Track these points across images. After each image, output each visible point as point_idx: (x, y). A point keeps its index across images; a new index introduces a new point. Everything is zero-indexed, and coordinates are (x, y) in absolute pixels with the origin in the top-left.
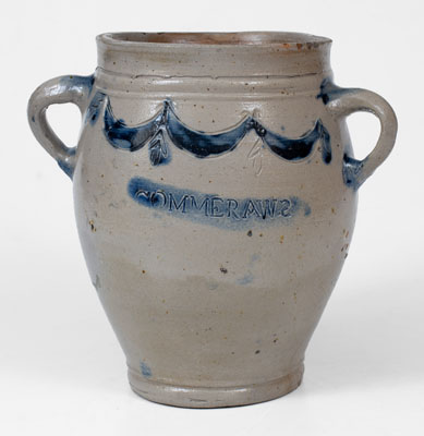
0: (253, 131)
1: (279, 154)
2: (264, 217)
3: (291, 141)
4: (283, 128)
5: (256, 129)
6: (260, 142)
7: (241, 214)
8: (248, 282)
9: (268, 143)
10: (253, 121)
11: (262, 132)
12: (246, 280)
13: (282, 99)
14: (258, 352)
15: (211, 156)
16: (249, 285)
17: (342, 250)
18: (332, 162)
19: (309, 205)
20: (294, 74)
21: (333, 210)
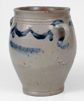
0: (30, 32)
1: (36, 38)
2: (31, 52)
3: (40, 35)
4: (38, 32)
5: (31, 31)
6: (32, 34)
7: (26, 51)
8: (30, 67)
9: (33, 35)
10: (31, 29)
11: (32, 32)
12: (29, 67)
13: (39, 24)
14: (38, 84)
15: (21, 37)
16: (30, 68)
17: (59, 62)
18: (53, 41)
19: (44, 51)
20: (44, 19)
21: (52, 53)
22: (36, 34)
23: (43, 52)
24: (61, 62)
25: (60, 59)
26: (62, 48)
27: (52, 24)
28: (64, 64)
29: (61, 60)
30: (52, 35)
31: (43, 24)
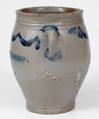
0: (19, 37)
2: (18, 60)
4: (25, 37)
6: (19, 40)
13: (28, 28)
17: (48, 76)
18: (39, 50)
19: (29, 60)
20: (32, 22)
21: (38, 64)
22: (23, 40)
23: (28, 62)
24: (51, 76)
25: (48, 73)
26: (49, 59)
27: (41, 30)
28: (55, 79)
29: (50, 74)
30: (39, 43)
31: (31, 29)
